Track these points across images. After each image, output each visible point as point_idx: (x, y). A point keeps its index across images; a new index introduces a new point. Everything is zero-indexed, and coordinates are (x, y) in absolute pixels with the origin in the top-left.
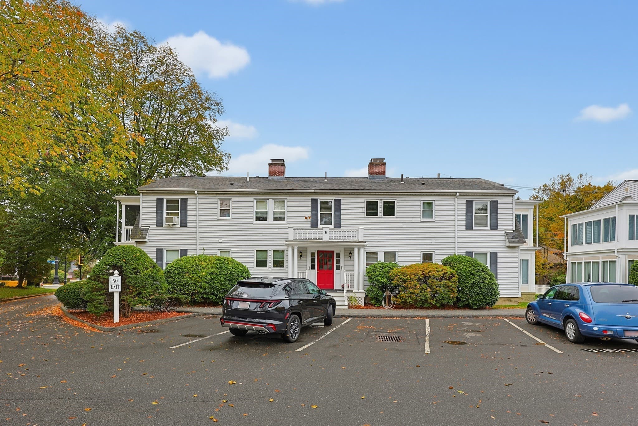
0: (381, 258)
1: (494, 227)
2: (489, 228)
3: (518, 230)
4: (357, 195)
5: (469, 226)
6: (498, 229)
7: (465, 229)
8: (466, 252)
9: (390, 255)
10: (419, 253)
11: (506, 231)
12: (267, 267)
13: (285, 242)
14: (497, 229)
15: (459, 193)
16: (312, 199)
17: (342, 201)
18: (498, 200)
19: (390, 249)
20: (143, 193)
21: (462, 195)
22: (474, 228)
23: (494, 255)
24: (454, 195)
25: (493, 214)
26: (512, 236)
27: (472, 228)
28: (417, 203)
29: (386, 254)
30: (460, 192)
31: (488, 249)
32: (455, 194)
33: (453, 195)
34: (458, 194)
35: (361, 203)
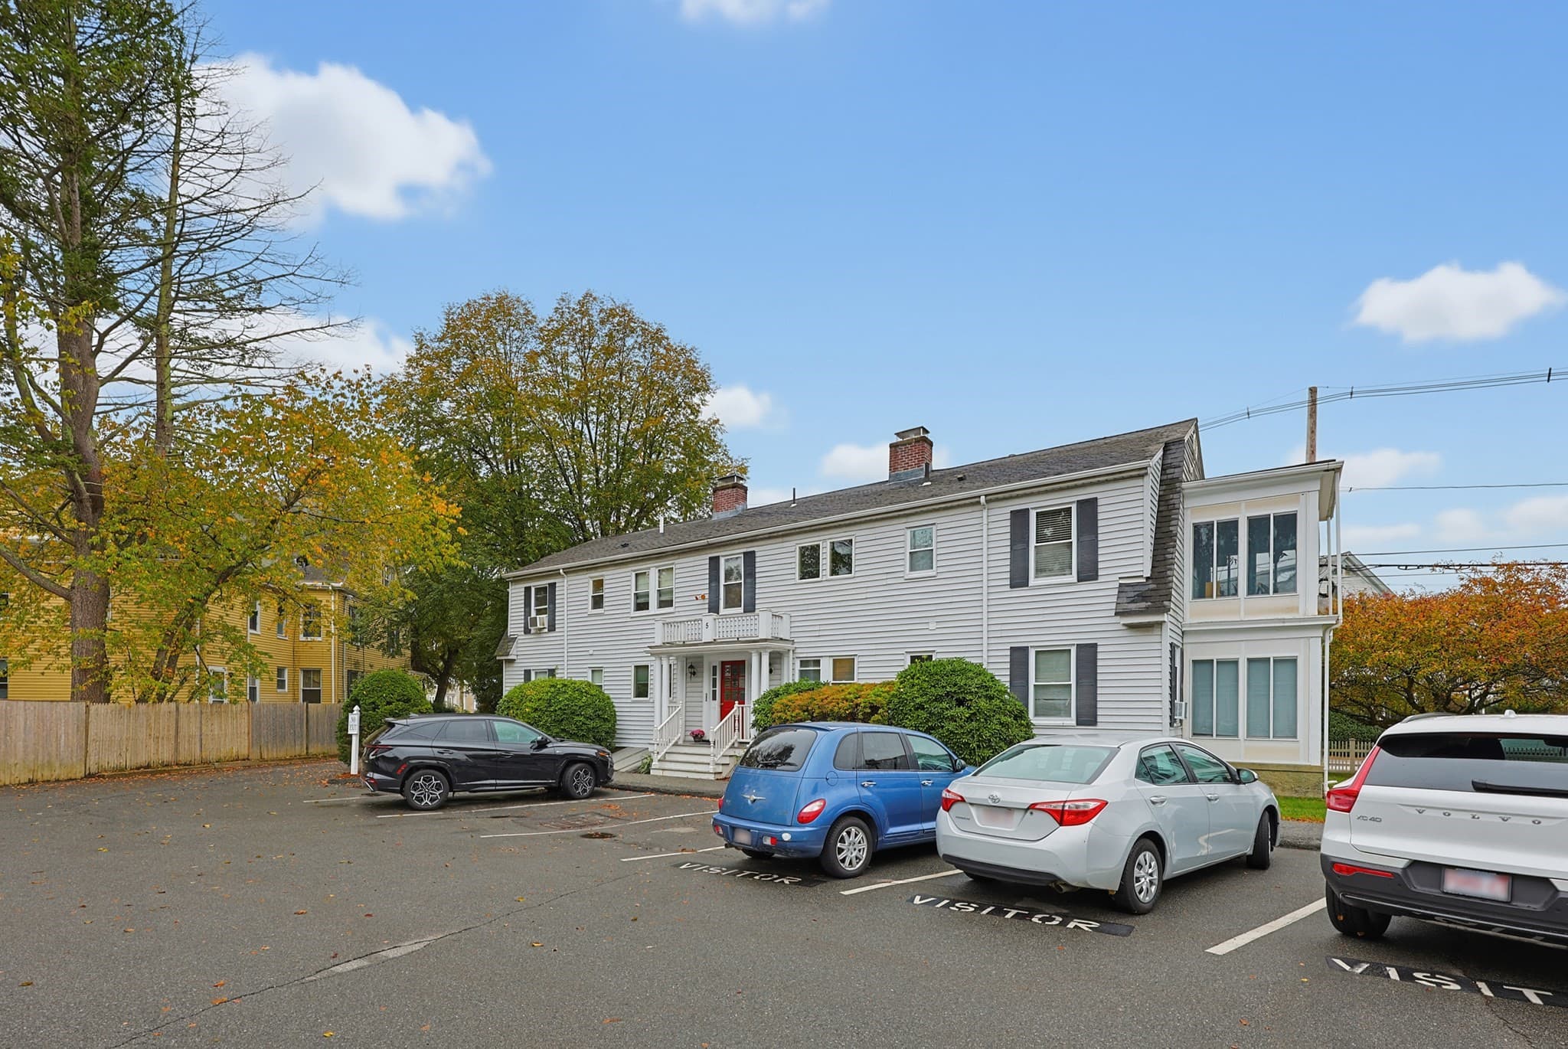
0: (826, 674)
1: (1089, 572)
2: (1074, 578)
3: (1162, 575)
4: (783, 536)
5: (1019, 579)
6: (1101, 579)
7: (1008, 588)
8: (1011, 648)
9: (844, 666)
10: (902, 657)
11: (1121, 581)
12: (647, 696)
13: (648, 649)
14: (1097, 579)
15: (986, 496)
16: (710, 558)
17: (757, 554)
18: (1098, 496)
19: (843, 652)
20: (512, 582)
21: (992, 499)
22: (1032, 581)
23: (1088, 654)
24: (974, 502)
25: (1086, 538)
26: (1133, 594)
27: (1025, 583)
28: (897, 538)
29: (837, 662)
30: (986, 493)
31: (1070, 639)
32: (977, 500)
33: (972, 504)
34: (983, 499)
35: (789, 553)
